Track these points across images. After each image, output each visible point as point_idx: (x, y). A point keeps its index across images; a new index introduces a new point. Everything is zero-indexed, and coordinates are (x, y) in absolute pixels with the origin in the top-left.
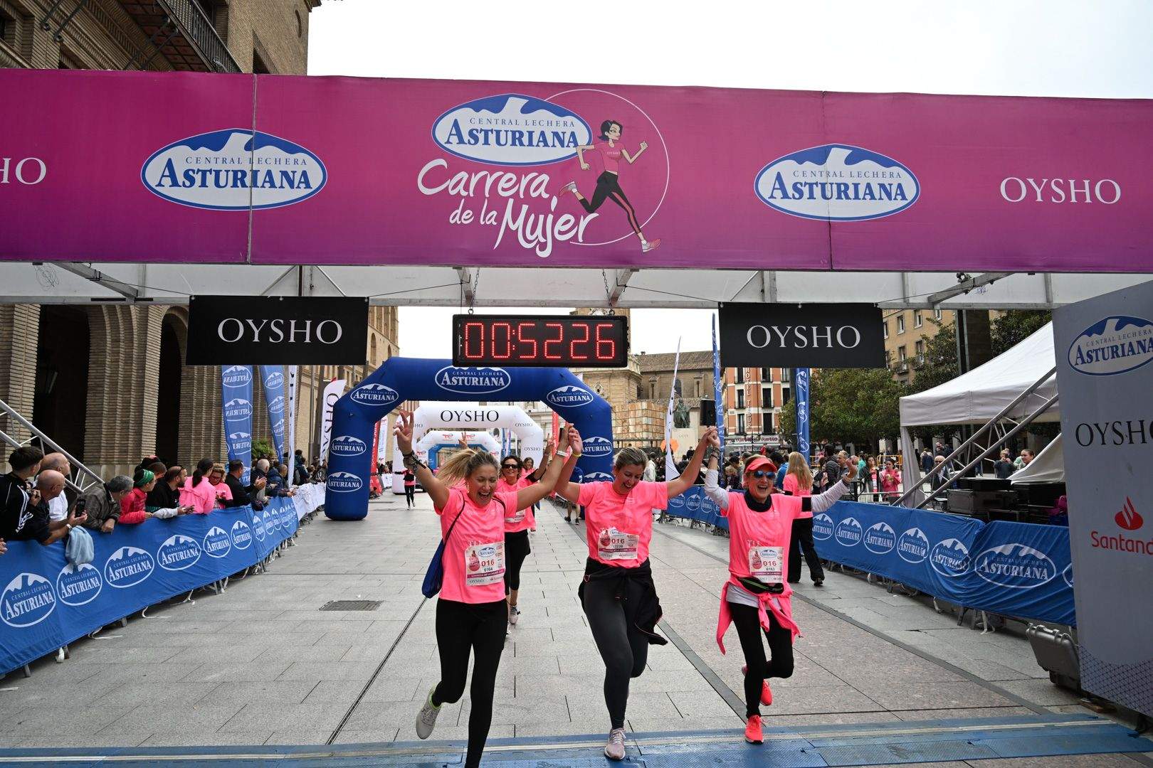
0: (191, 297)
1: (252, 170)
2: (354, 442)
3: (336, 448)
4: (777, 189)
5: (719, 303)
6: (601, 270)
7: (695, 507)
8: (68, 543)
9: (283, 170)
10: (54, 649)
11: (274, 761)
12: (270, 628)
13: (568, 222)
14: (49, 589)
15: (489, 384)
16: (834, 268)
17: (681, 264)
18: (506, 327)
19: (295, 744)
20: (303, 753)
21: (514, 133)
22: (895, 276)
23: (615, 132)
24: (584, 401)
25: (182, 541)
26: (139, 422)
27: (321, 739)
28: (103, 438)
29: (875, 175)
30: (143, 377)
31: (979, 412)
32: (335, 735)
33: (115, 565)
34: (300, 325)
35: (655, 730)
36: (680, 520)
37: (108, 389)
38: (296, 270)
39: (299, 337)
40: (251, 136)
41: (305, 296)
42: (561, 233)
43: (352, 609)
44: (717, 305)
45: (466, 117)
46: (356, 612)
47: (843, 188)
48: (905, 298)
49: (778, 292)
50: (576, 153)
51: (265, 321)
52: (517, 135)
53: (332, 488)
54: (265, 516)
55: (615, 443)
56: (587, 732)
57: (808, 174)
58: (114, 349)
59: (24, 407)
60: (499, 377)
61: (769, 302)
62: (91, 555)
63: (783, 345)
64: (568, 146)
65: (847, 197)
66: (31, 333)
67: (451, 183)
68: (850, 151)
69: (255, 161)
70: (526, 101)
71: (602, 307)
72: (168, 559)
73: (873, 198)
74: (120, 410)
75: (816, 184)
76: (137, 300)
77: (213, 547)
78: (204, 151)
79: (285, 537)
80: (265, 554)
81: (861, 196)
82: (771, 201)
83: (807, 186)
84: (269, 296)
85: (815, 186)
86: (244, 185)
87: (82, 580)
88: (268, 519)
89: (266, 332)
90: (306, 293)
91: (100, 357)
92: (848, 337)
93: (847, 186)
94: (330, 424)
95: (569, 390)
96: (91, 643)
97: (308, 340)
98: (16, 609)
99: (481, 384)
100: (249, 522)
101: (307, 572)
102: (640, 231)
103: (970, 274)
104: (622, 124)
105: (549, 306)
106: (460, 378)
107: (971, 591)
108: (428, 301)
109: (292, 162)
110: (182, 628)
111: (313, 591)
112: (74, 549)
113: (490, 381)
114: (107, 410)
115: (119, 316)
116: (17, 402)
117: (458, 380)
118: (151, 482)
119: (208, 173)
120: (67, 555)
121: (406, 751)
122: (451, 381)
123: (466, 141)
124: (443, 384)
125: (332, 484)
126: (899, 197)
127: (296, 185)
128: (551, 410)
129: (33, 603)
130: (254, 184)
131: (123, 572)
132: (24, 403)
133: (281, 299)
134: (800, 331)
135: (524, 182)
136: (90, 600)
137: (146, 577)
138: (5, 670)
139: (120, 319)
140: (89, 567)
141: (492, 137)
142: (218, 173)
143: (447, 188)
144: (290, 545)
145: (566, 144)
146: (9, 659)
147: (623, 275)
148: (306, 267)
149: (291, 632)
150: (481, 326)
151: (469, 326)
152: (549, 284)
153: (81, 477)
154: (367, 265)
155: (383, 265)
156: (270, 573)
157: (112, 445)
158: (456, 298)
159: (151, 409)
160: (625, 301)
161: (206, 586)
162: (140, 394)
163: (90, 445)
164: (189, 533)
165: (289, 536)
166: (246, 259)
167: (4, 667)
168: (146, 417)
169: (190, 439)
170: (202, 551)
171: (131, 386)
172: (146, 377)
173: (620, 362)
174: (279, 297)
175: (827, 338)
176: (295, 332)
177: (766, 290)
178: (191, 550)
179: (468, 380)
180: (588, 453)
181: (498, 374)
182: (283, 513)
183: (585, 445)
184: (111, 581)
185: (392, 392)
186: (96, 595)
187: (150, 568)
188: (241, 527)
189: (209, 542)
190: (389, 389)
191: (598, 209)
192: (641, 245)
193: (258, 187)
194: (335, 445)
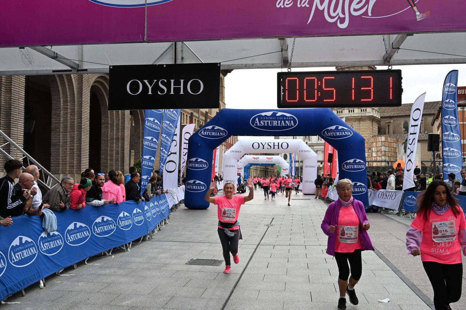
0: (110, 66)
2: (201, 161)
3: (190, 165)
8: (44, 219)
10: (37, 280)
12: (157, 274)
13: (361, 2)
14: (34, 246)
15: (284, 125)
17: (446, 29)
18: (314, 79)
24: (347, 136)
25: (105, 220)
28: (60, 159)
30: (81, 123)
33: (70, 232)
34: (177, 83)
37: (62, 130)
38: (173, 47)
39: (177, 90)
41: (178, 63)
42: (355, 10)
43: (205, 265)
46: (208, 267)
51: (155, 81)
53: (189, 189)
54: (151, 206)
55: (367, 163)
58: (65, 106)
59: (18, 140)
60: (291, 120)
62: (56, 227)
66: (22, 98)
72: (98, 230)
74: (69, 142)
76: (78, 70)
77: (123, 223)
80: (151, 228)
84: (158, 63)
87: (52, 241)
88: (153, 208)
89: (156, 88)
90: (179, 62)
91: (57, 111)
94: (186, 151)
95: (337, 128)
96: (58, 278)
97: (182, 93)
99: (279, 125)
100: (142, 209)
101: (175, 241)
102: (415, 6)
106: (266, 121)
108: (257, 65)
110: (107, 271)
111: (181, 252)
112: (47, 223)
113: (285, 123)
114: (62, 142)
115: (67, 87)
116: (15, 138)
117: (264, 123)
118: (89, 186)
122: (260, 123)
124: (255, 125)
125: (188, 187)
128: (323, 141)
129: (26, 254)
131: (75, 237)
132: (19, 138)
133: (165, 66)
136: (56, 253)
137: (87, 240)
138: (13, 292)
139: (67, 88)
140: (56, 233)
144: (165, 223)
146: (15, 286)
147: (398, 39)
148: (178, 46)
149: (170, 277)
150: (296, 80)
151: (288, 80)
152: (340, 50)
153: (50, 180)
154: (220, 40)
155: (231, 39)
156: (155, 240)
157: (65, 163)
158: (276, 62)
159: (86, 142)
160: (396, 60)
161: (119, 247)
162: (79, 133)
163: (53, 162)
164: (110, 215)
165: (165, 218)
166: (144, 38)
167: (12, 290)
168: (83, 146)
169: (107, 159)
170: (117, 226)
171: (74, 128)
172: (83, 123)
173: (396, 103)
174: (164, 65)
176: (174, 87)
178: (110, 225)
179: (271, 122)
180: (349, 169)
181: (290, 118)
182: (161, 204)
183: (347, 164)
184: (69, 242)
185: (224, 130)
186: (60, 250)
187: (89, 235)
188: (138, 212)
189: (121, 220)
190: (222, 129)
192: (415, 16)
194: (190, 163)
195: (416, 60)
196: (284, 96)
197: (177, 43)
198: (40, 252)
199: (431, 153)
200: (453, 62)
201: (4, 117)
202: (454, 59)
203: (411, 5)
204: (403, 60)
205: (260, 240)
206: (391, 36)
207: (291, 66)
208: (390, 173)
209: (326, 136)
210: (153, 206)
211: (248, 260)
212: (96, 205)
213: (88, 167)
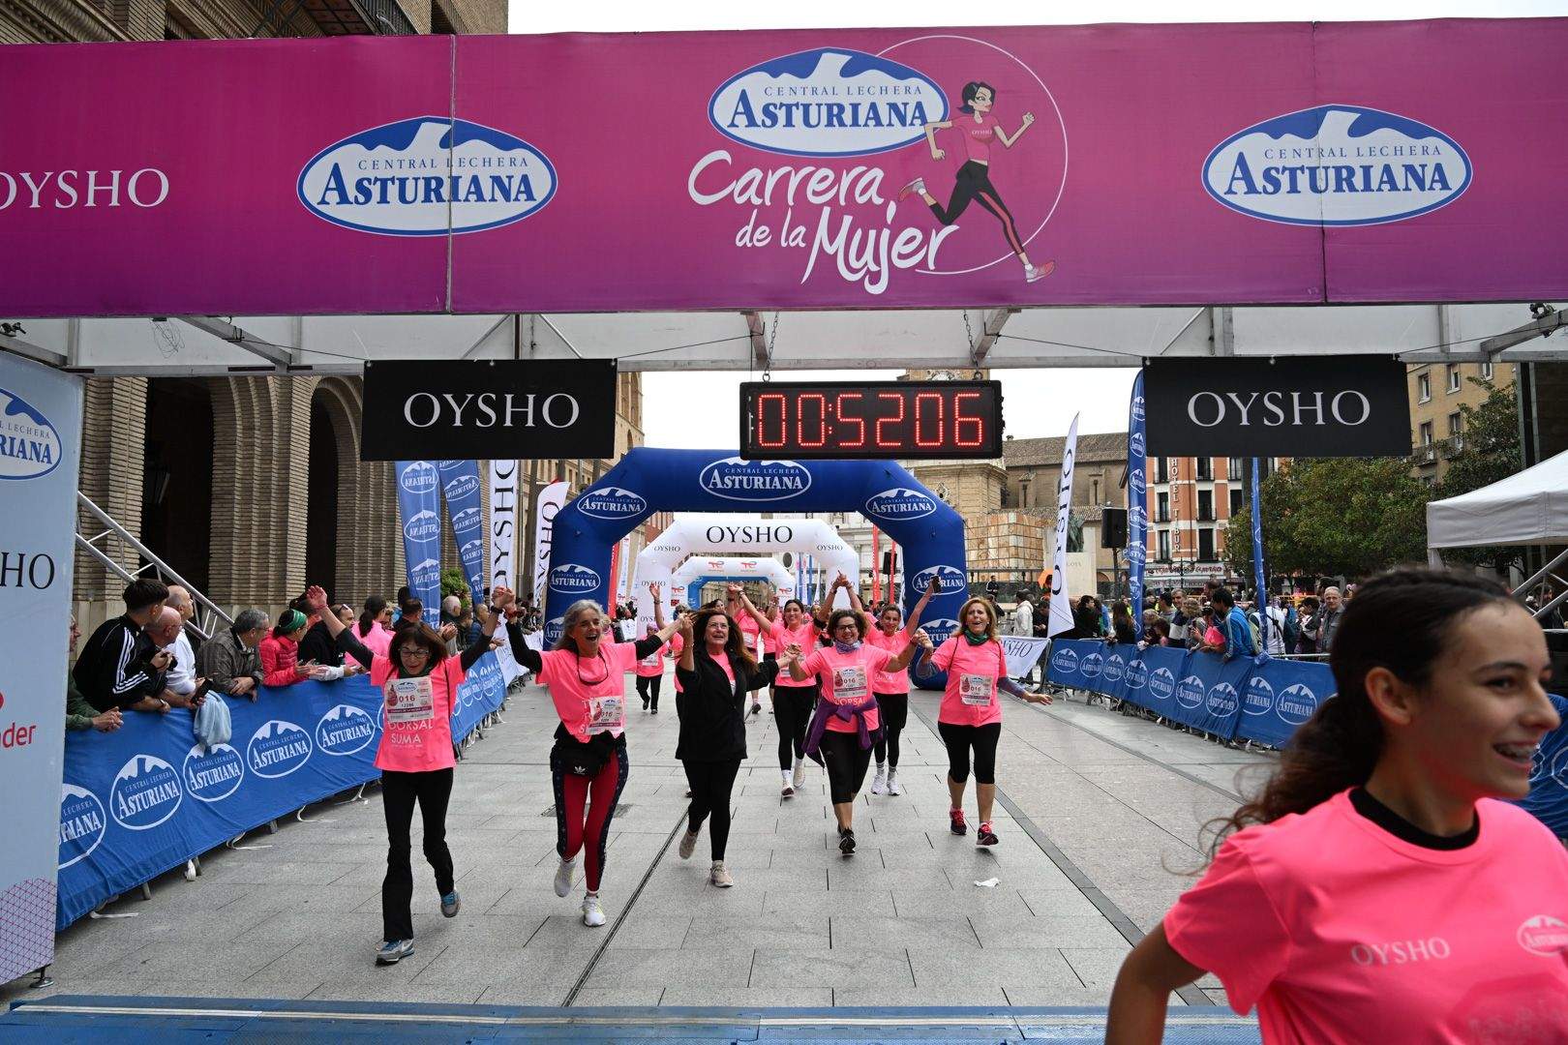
0: (366, 362)
1: (451, 177)
2: (583, 572)
3: (557, 581)
4: (1241, 179)
5: (1144, 359)
6: (962, 312)
7: (1093, 673)
9: (496, 174)
10: (181, 861)
11: (492, 1026)
12: (473, 839)
13: (912, 239)
14: (173, 778)
15: (779, 487)
16: (1330, 301)
17: (1086, 300)
18: (820, 399)
19: (519, 1005)
20: (531, 1017)
21: (830, 107)
22: (1428, 310)
23: (984, 99)
24: (923, 512)
25: (348, 714)
26: (283, 544)
27: (554, 999)
28: (234, 568)
29: (1398, 151)
30: (286, 479)
31: (1560, 524)
32: (573, 994)
33: (261, 745)
34: (520, 402)
35: (1044, 1004)
36: (1070, 691)
37: (239, 498)
38: (512, 320)
39: (519, 418)
40: (447, 128)
41: (523, 358)
42: (901, 256)
44: (1141, 363)
45: (759, 86)
47: (1344, 174)
48: (1443, 346)
49: (1235, 340)
50: (925, 135)
51: (470, 396)
52: (835, 110)
55: (970, 575)
56: (941, 1001)
57: (1289, 154)
58: (247, 440)
59: (128, 523)
60: (795, 476)
61: (1222, 355)
62: (227, 732)
63: (1245, 422)
64: (912, 124)
65: (1352, 188)
66: (137, 419)
67: (737, 186)
68: (1357, 116)
69: (455, 163)
70: (847, 58)
71: (961, 368)
72: (331, 739)
73: (1394, 187)
74: (254, 527)
75: (1302, 169)
76: (290, 368)
78: (383, 151)
79: (489, 710)
81: (1374, 185)
82: (1229, 198)
83: (1287, 172)
84: (476, 356)
85: (1299, 172)
86: (440, 199)
87: (216, 766)
89: (473, 411)
90: (525, 355)
91: (227, 451)
92: (1351, 408)
93: (1351, 171)
94: (547, 547)
95: (901, 493)
96: (232, 854)
97: (530, 423)
98: (132, 805)
99: (768, 487)
101: (521, 762)
102: (1023, 250)
103: (1553, 305)
104: (993, 87)
105: (878, 368)
106: (737, 478)
107: (1546, 806)
108: (702, 363)
109: (507, 162)
110: (352, 836)
111: (531, 788)
112: (205, 722)
113: (781, 481)
114: (238, 527)
115: (253, 393)
116: (121, 517)
117: (733, 482)
118: (301, 629)
119: (389, 183)
120: (196, 732)
121: (676, 1020)
122: (723, 483)
123: (759, 123)
124: (711, 486)
125: (552, 634)
126: (1437, 186)
127: (513, 196)
128: (871, 525)
129: (153, 797)
130: (454, 196)
131: (271, 756)
132: (129, 518)
133: (492, 364)
134: (1273, 399)
135: (846, 180)
136: (228, 794)
137: (302, 764)
138: (120, 889)
139: (253, 396)
140: (227, 748)
141: (798, 115)
142: (403, 182)
143: (732, 192)
144: (495, 722)
145: (909, 121)
146: (125, 874)
147: (994, 318)
149: (504, 846)
150: (780, 399)
151: (763, 399)
152: (880, 334)
153: (212, 619)
154: (616, 312)
155: (638, 312)
157: (246, 577)
158: (740, 359)
159: (299, 526)
160: (995, 359)
162: (284, 504)
163: (216, 577)
164: (359, 702)
165: (494, 710)
166: (445, 305)
167: (117, 884)
168: (291, 537)
170: (376, 729)
171: (271, 492)
172: (291, 480)
173: (991, 451)
174: (490, 361)
175: (1316, 410)
176: (512, 412)
177: (1216, 337)
179: (748, 480)
181: (792, 471)
182: (485, 676)
183: (924, 577)
184: (256, 768)
185: (637, 499)
186: (235, 788)
190: (633, 495)
191: (958, 219)
192: (1024, 271)
193: (460, 201)
194: (555, 577)
195: (1038, 359)
198: (188, 794)
199: (1110, 550)
200: (1113, 363)
201: (91, 466)
202: (1116, 359)
203: (1014, 250)
206: (980, 311)
207: (773, 367)
208: (1021, 598)
209: (876, 513)
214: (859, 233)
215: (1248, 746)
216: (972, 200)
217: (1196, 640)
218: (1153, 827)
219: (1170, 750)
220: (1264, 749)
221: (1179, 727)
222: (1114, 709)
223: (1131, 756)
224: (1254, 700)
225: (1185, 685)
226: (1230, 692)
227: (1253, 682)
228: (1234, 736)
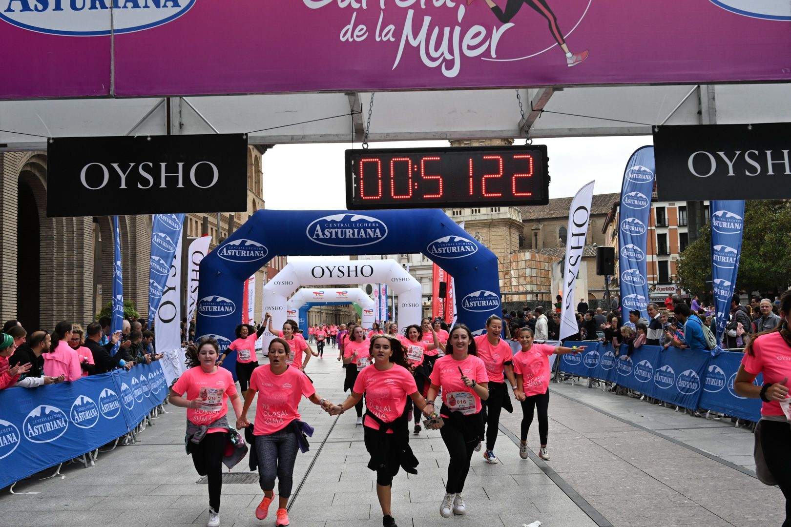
0: (49, 139)
2: (223, 302)
3: (204, 308)
5: (654, 127)
6: (513, 92)
7: (593, 365)
13: (478, 34)
15: (364, 236)
17: (613, 79)
18: (408, 161)
24: (469, 252)
25: (47, 412)
34: (171, 168)
36: (576, 379)
38: (164, 106)
39: (172, 181)
41: (174, 134)
42: (470, 48)
43: (231, 482)
44: (651, 132)
46: (236, 485)
49: (717, 113)
51: (132, 164)
54: (133, 383)
55: (503, 297)
60: (375, 228)
61: (708, 124)
63: (731, 173)
72: (35, 431)
77: (81, 417)
79: (155, 404)
80: (134, 423)
84: (137, 134)
86: (103, 6)
89: (135, 176)
90: (175, 132)
94: (196, 284)
97: (180, 185)
99: (356, 236)
100: (117, 389)
102: (564, 42)
106: (334, 231)
108: (312, 137)
110: (53, 504)
113: (366, 232)
117: (331, 233)
122: (324, 234)
124: (315, 237)
127: (162, 3)
128: (430, 262)
130: (115, 4)
133: (149, 139)
134: (751, 156)
137: (13, 450)
144: (160, 413)
147: (540, 96)
148: (174, 103)
150: (377, 162)
151: (364, 163)
152: (450, 113)
154: (246, 94)
155: (264, 94)
156: (141, 443)
158: (343, 133)
159: (11, 272)
160: (538, 130)
161: (75, 459)
164: (56, 403)
165: (159, 404)
166: (109, 92)
168: (6, 280)
169: (52, 302)
170: (69, 422)
172: (4, 238)
173: (541, 199)
174: (147, 136)
175: (784, 163)
176: (166, 176)
177: (703, 111)
178: (58, 421)
179: (342, 232)
180: (473, 308)
181: (374, 225)
182: (152, 379)
183: (470, 299)
185: (261, 247)
187: (16, 440)
188: (109, 395)
189: (76, 411)
190: (258, 245)
191: (514, 18)
192: (565, 58)
193: (120, 8)
194: (202, 306)
195: (570, 130)
196: (358, 189)
197: (171, 98)
200: (626, 133)
202: (628, 129)
203: (557, 41)
204: (551, 129)
205: (327, 433)
206: (530, 90)
207: (369, 139)
208: (539, 312)
209: (435, 254)
210: (137, 384)
211: (306, 470)
212: (31, 387)
213: (16, 317)
214: (436, 30)
215: (707, 415)
216: (524, 3)
217: (668, 340)
218: (648, 478)
219: (651, 419)
220: (719, 416)
221: (656, 402)
222: (609, 391)
223: (624, 425)
224: (712, 382)
225: (660, 372)
226: (694, 376)
227: (711, 369)
228: (698, 408)
